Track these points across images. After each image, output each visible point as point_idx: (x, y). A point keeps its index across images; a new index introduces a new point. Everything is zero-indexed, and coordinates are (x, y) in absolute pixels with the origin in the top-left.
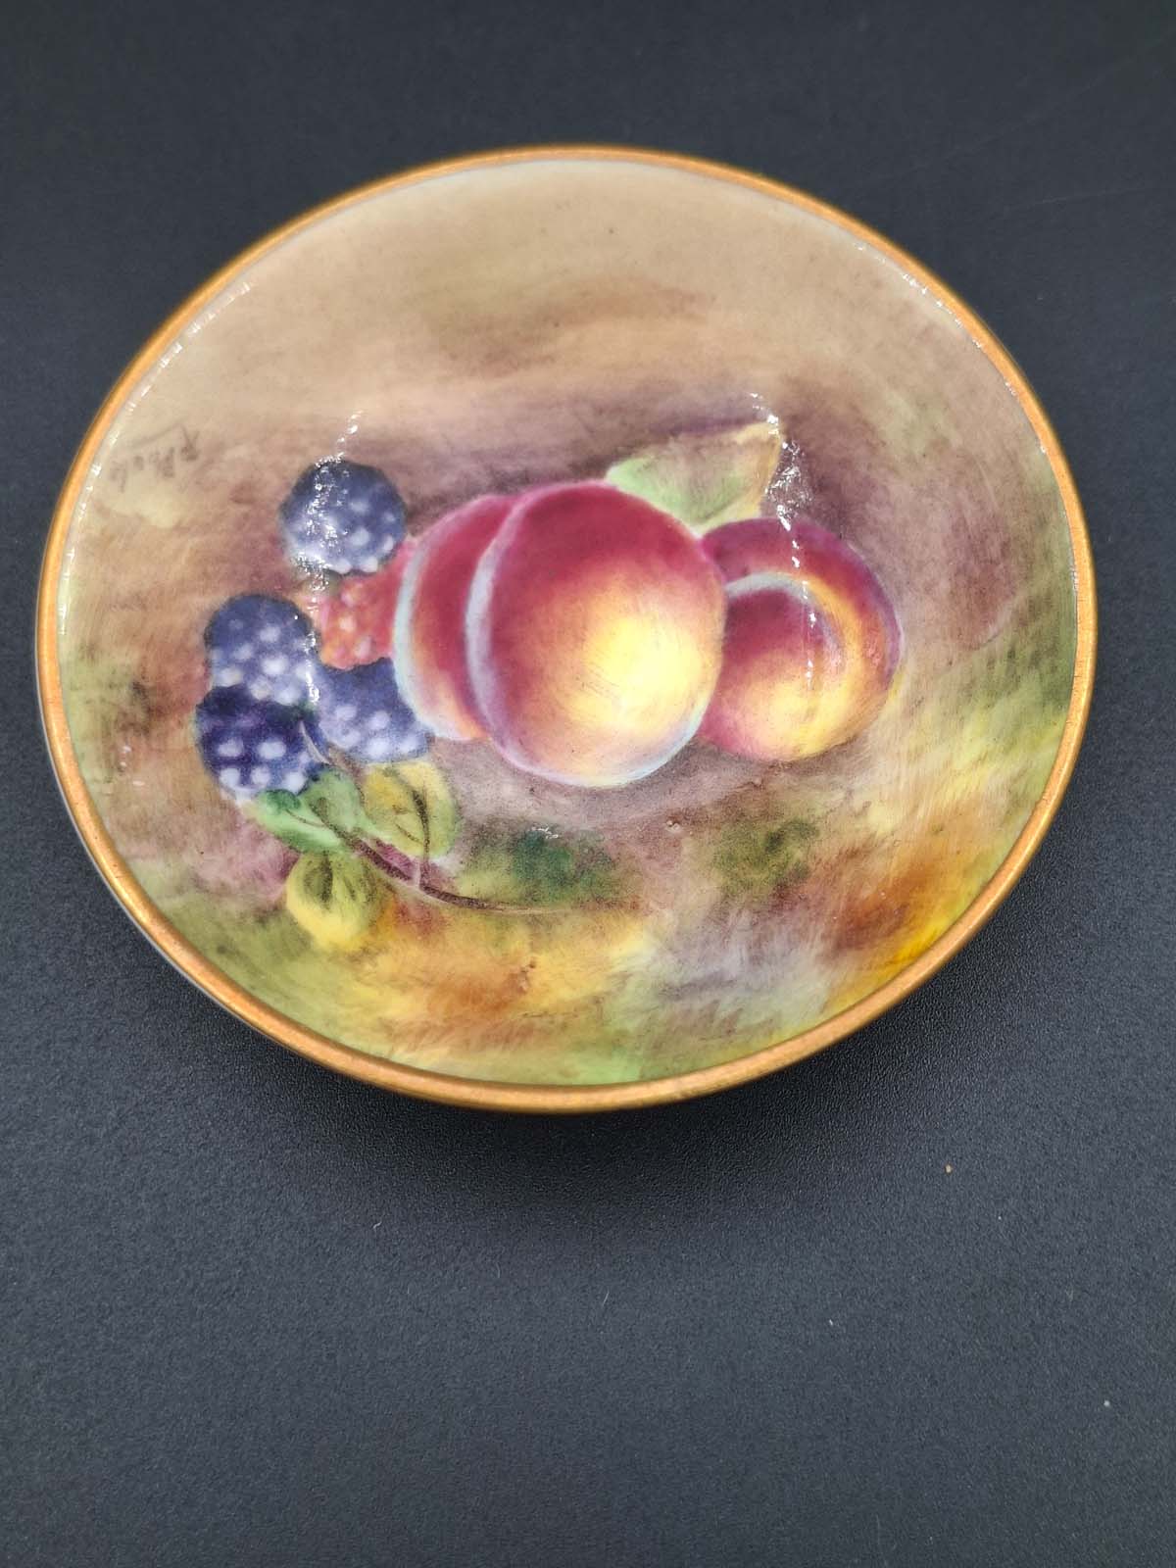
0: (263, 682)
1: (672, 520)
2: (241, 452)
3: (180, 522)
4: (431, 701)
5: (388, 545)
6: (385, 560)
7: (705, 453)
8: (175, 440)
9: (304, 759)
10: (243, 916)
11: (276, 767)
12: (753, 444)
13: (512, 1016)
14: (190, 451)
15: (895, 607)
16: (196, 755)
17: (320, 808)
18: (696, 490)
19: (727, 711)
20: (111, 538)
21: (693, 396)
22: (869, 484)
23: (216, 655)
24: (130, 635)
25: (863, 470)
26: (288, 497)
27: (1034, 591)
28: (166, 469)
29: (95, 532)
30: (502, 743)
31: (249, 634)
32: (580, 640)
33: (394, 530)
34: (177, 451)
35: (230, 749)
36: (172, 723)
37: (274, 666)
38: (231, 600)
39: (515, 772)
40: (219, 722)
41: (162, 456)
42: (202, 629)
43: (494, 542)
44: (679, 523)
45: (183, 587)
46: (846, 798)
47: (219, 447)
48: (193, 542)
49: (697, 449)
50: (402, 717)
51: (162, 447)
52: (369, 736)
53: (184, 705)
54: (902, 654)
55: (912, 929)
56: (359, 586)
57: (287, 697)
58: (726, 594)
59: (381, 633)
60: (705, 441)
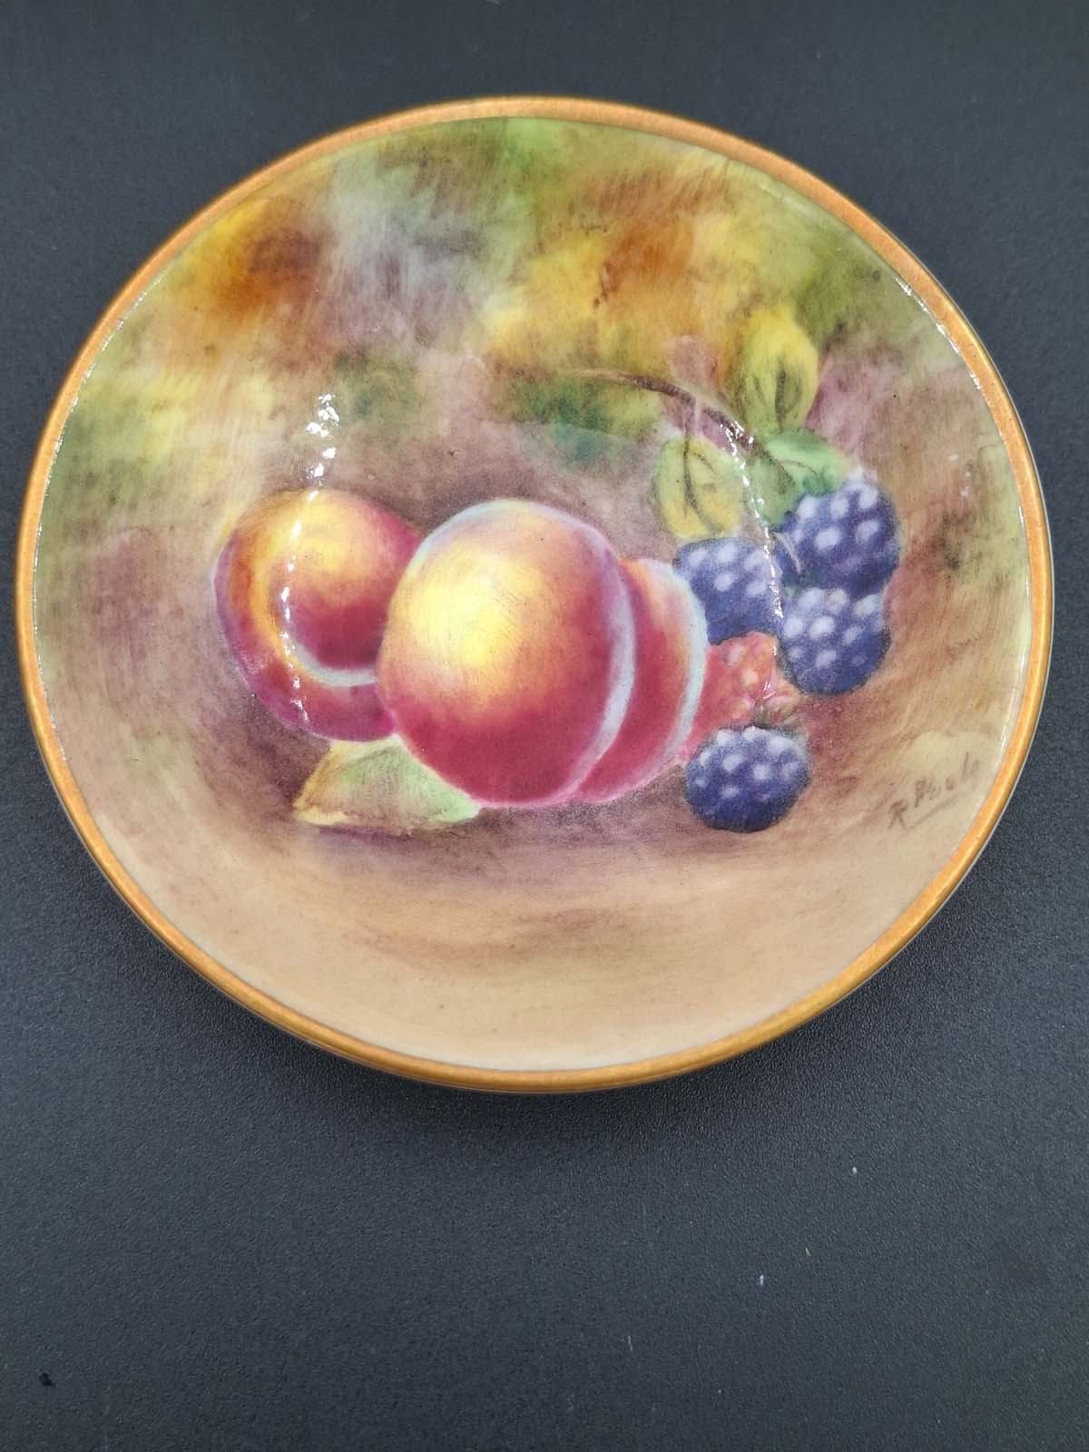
0: (835, 609)
1: (420, 756)
2: (845, 824)
3: (911, 744)
4: (672, 600)
5: (705, 757)
6: (708, 742)
7: (377, 813)
8: (911, 816)
9: (798, 535)
10: (858, 328)
11: (825, 521)
12: (327, 808)
13: (617, 229)
14: (899, 810)
15: (215, 609)
16: (900, 512)
17: (784, 482)
18: (391, 782)
19: (391, 558)
20: (978, 706)
21: (381, 865)
22: (219, 733)
23: (879, 624)
24: (961, 618)
25: (222, 749)
26: (802, 791)
27: (79, 549)
28: (923, 788)
29: (995, 707)
30: (608, 554)
31: (847, 654)
32: (525, 651)
33: (697, 773)
34: (912, 805)
35: (868, 529)
36: (922, 540)
37: (823, 626)
38: (863, 684)
39: (598, 524)
40: (877, 556)
41: (927, 796)
42: (892, 646)
43: (599, 757)
44: (413, 752)
45: (910, 683)
46: (291, 433)
47: (869, 821)
48: (900, 729)
49: (384, 818)
50: (702, 586)
51: (926, 805)
52: (736, 566)
53: (911, 563)
54: (216, 560)
55: (249, 235)
56: (736, 716)
57: (812, 596)
58: (376, 674)
59: (717, 668)
60: (375, 823)
